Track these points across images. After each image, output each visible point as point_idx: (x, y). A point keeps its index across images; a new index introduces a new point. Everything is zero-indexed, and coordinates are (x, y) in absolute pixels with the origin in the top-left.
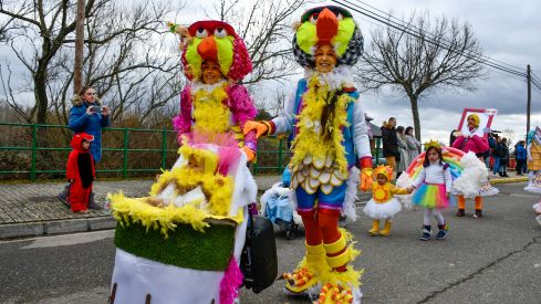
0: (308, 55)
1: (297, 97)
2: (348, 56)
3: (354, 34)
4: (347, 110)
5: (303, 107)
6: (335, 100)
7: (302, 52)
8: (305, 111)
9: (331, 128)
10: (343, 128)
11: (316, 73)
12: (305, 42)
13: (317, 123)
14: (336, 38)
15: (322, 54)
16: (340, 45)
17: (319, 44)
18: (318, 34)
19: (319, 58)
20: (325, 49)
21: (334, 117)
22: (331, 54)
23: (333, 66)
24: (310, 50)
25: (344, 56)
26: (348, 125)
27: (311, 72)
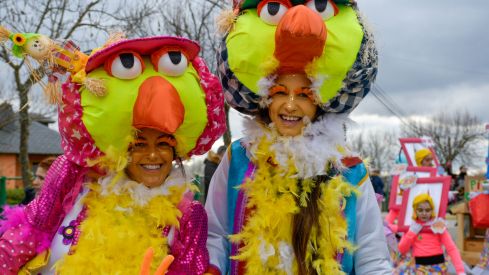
0: (252, 95)
1: (230, 191)
2: (343, 102)
3: (359, 56)
4: (345, 213)
5: (247, 211)
6: (315, 194)
7: (241, 86)
8: (254, 222)
9: (316, 264)
10: (340, 256)
11: (270, 136)
12: (248, 66)
13: (286, 249)
14: (318, 63)
15: (284, 94)
16: (327, 77)
17: (278, 74)
18: (278, 53)
19: (278, 102)
20: (292, 83)
21: (319, 233)
22: (305, 94)
23: (306, 119)
24: (259, 85)
25: (335, 103)
26: (351, 247)
27: (260, 131)
